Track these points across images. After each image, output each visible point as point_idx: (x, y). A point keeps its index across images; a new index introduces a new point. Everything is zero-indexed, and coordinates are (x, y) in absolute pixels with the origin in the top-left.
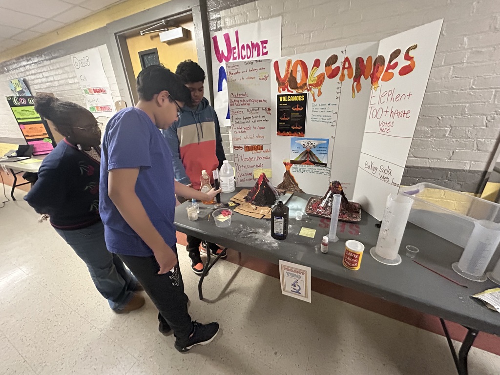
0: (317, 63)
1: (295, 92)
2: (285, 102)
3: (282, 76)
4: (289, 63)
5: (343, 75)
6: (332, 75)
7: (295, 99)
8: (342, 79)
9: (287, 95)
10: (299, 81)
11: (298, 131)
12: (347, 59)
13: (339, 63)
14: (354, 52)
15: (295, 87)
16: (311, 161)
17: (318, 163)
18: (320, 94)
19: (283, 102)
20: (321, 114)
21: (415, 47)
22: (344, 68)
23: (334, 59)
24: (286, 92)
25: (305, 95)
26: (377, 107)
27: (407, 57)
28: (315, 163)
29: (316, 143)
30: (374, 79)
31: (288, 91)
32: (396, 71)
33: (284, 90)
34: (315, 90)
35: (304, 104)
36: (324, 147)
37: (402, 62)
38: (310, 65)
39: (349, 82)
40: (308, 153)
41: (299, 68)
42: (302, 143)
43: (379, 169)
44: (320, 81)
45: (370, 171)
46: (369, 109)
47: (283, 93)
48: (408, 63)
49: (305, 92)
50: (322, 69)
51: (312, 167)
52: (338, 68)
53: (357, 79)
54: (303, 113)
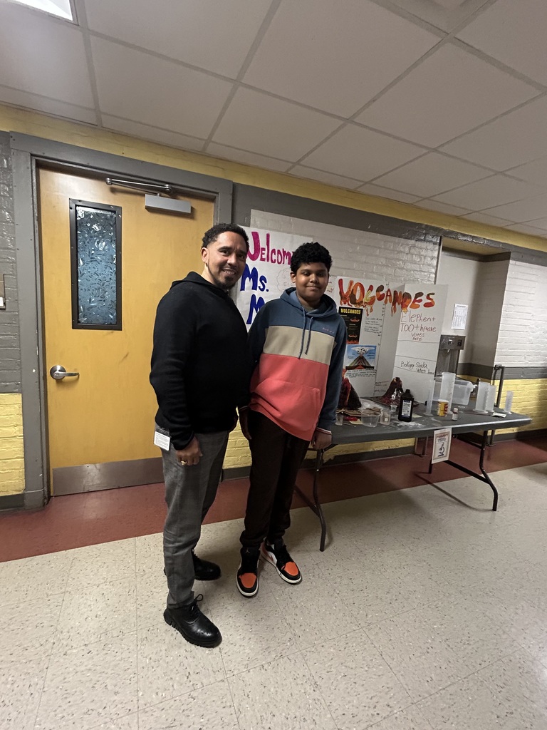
0: (371, 288)
1: (354, 307)
2: (345, 314)
3: (345, 292)
4: (351, 283)
5: (386, 299)
6: (380, 298)
7: (353, 312)
8: (386, 302)
9: (348, 308)
10: (357, 298)
11: (354, 339)
12: (389, 290)
13: (384, 292)
14: (393, 287)
15: (354, 302)
16: (363, 366)
17: (368, 367)
18: (371, 310)
19: (343, 314)
20: (373, 326)
21: (433, 294)
22: (387, 295)
23: (381, 288)
24: (346, 306)
25: (362, 310)
26: (409, 324)
27: (428, 297)
28: (365, 367)
29: (367, 349)
30: (404, 306)
31: (349, 304)
32: (421, 304)
33: (345, 303)
34: (369, 307)
35: (359, 317)
36: (372, 353)
37: (425, 300)
38: (366, 289)
39: (389, 305)
40: (361, 358)
41: (359, 288)
42: (357, 349)
43: (415, 365)
44: (372, 302)
45: (407, 368)
46: (401, 326)
47: (344, 306)
48: (430, 301)
49: (361, 307)
50: (374, 293)
51: (364, 370)
52: (384, 294)
53: (394, 304)
54: (359, 324)
